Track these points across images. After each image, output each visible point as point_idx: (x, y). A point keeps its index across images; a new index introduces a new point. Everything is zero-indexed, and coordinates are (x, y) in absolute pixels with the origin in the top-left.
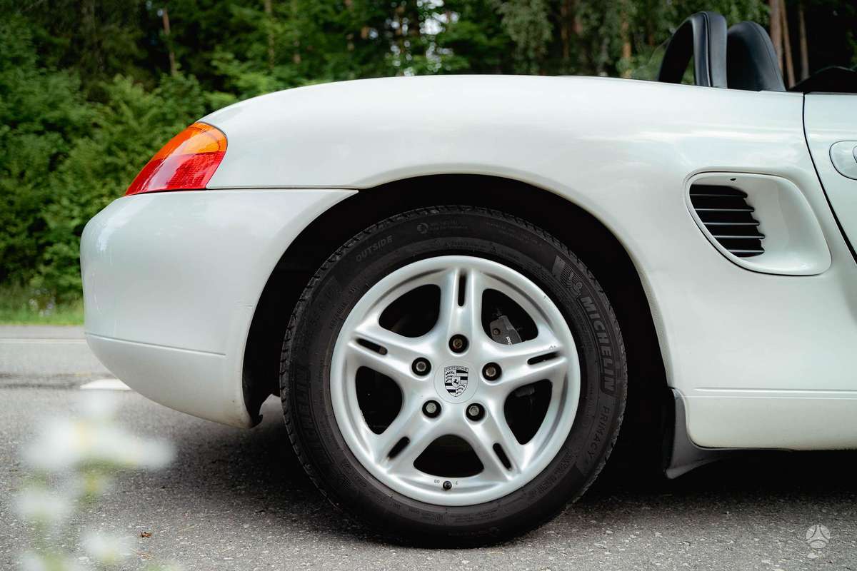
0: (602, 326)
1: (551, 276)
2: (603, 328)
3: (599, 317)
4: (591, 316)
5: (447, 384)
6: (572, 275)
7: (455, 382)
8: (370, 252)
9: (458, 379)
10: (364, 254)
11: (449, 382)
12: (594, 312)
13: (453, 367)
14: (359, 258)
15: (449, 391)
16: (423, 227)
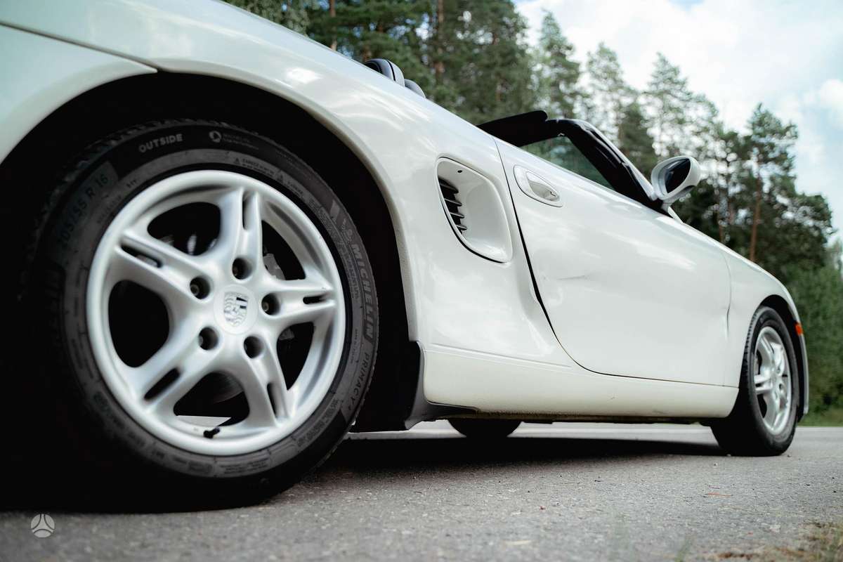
0: (366, 274)
1: (328, 217)
2: (367, 277)
3: (364, 265)
4: (359, 263)
5: (225, 312)
6: (345, 221)
7: (234, 310)
8: (157, 145)
9: (238, 308)
10: (150, 145)
11: (228, 309)
12: (360, 260)
13: (233, 293)
14: (143, 148)
15: (229, 320)
16: (216, 136)
